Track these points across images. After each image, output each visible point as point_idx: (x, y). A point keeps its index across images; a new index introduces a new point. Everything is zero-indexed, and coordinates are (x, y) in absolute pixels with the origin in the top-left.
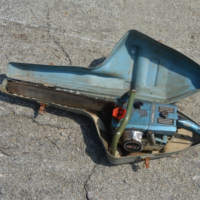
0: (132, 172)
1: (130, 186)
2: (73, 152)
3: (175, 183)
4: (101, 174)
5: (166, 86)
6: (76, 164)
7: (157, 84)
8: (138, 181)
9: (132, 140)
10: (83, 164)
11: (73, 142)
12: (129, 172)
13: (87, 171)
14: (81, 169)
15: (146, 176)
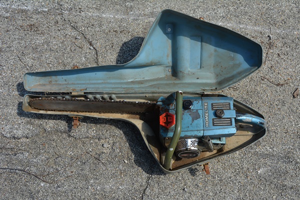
0: (191, 177)
1: (190, 193)
2: (121, 166)
3: (239, 182)
4: (156, 185)
5: (214, 66)
6: (127, 179)
7: (202, 66)
8: (198, 186)
9: (187, 149)
10: (135, 177)
11: (119, 153)
12: (187, 178)
13: (141, 185)
14: (133, 184)
15: (206, 179)
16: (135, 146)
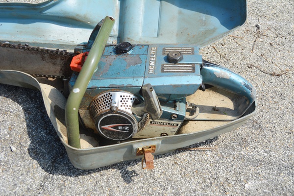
4: (57, 192)
5: (177, 35)
6: (7, 176)
7: (161, 33)
10: (22, 175)
11: (5, 135)
12: (115, 185)
13: (28, 189)
14: (15, 185)
15: (151, 189)
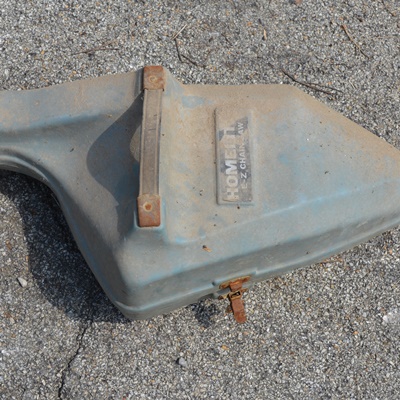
0: (198, 328)
1: (195, 373)
2: (9, 295)
3: (330, 345)
4: (103, 349)
6: (25, 329)
8: (217, 353)
10: (46, 325)
11: (5, 259)
12: (188, 332)
13: (61, 347)
14: (40, 343)
15: (240, 334)
16: (50, 243)
